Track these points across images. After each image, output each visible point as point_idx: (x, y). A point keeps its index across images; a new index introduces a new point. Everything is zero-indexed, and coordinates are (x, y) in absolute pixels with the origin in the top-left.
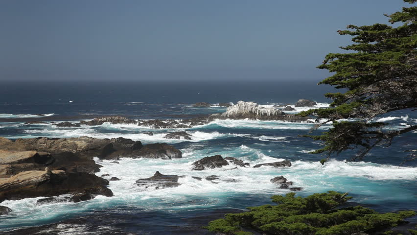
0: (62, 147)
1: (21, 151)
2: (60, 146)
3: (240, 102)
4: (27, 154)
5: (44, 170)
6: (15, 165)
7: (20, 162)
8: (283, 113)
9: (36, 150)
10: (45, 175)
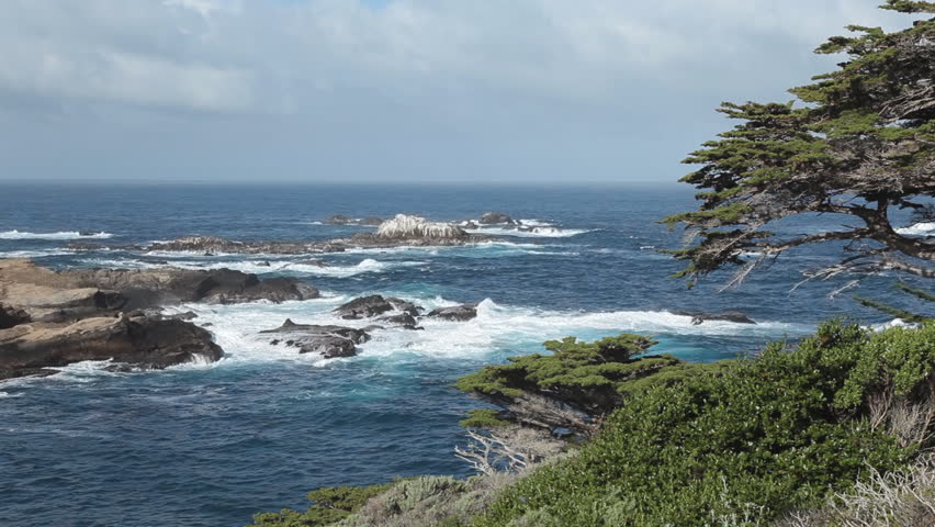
0: (135, 283)
1: (72, 288)
2: (131, 281)
3: (399, 216)
4: (84, 293)
5: (117, 316)
6: (66, 309)
7: (72, 304)
8: (464, 233)
9: (95, 286)
10: (118, 323)
